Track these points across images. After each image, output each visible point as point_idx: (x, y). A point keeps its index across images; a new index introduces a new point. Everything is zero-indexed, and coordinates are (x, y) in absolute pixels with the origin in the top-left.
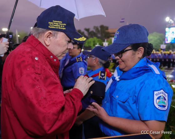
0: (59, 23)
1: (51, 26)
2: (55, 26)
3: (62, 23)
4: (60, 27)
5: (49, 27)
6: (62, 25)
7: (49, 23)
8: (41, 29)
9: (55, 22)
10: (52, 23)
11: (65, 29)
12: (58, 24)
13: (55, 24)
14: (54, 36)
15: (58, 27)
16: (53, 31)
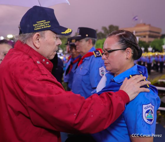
0: (43, 22)
1: (36, 28)
2: (40, 27)
3: (46, 21)
4: (46, 26)
5: (35, 29)
6: (47, 24)
7: (34, 25)
8: (27, 35)
9: (39, 23)
10: (37, 25)
11: (50, 26)
12: (42, 24)
13: (40, 25)
14: (42, 36)
15: (43, 26)
16: (40, 32)
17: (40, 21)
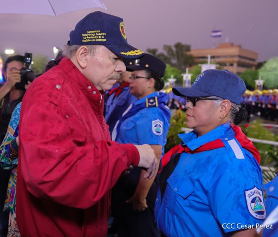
0: (96, 33)
1: (84, 40)
2: (90, 39)
3: (101, 32)
4: (98, 38)
6: (101, 36)
7: (83, 35)
9: (90, 33)
10: (87, 35)
11: (105, 40)
13: (91, 36)
14: (91, 52)
15: (95, 39)
16: (89, 46)
17: (92, 30)
